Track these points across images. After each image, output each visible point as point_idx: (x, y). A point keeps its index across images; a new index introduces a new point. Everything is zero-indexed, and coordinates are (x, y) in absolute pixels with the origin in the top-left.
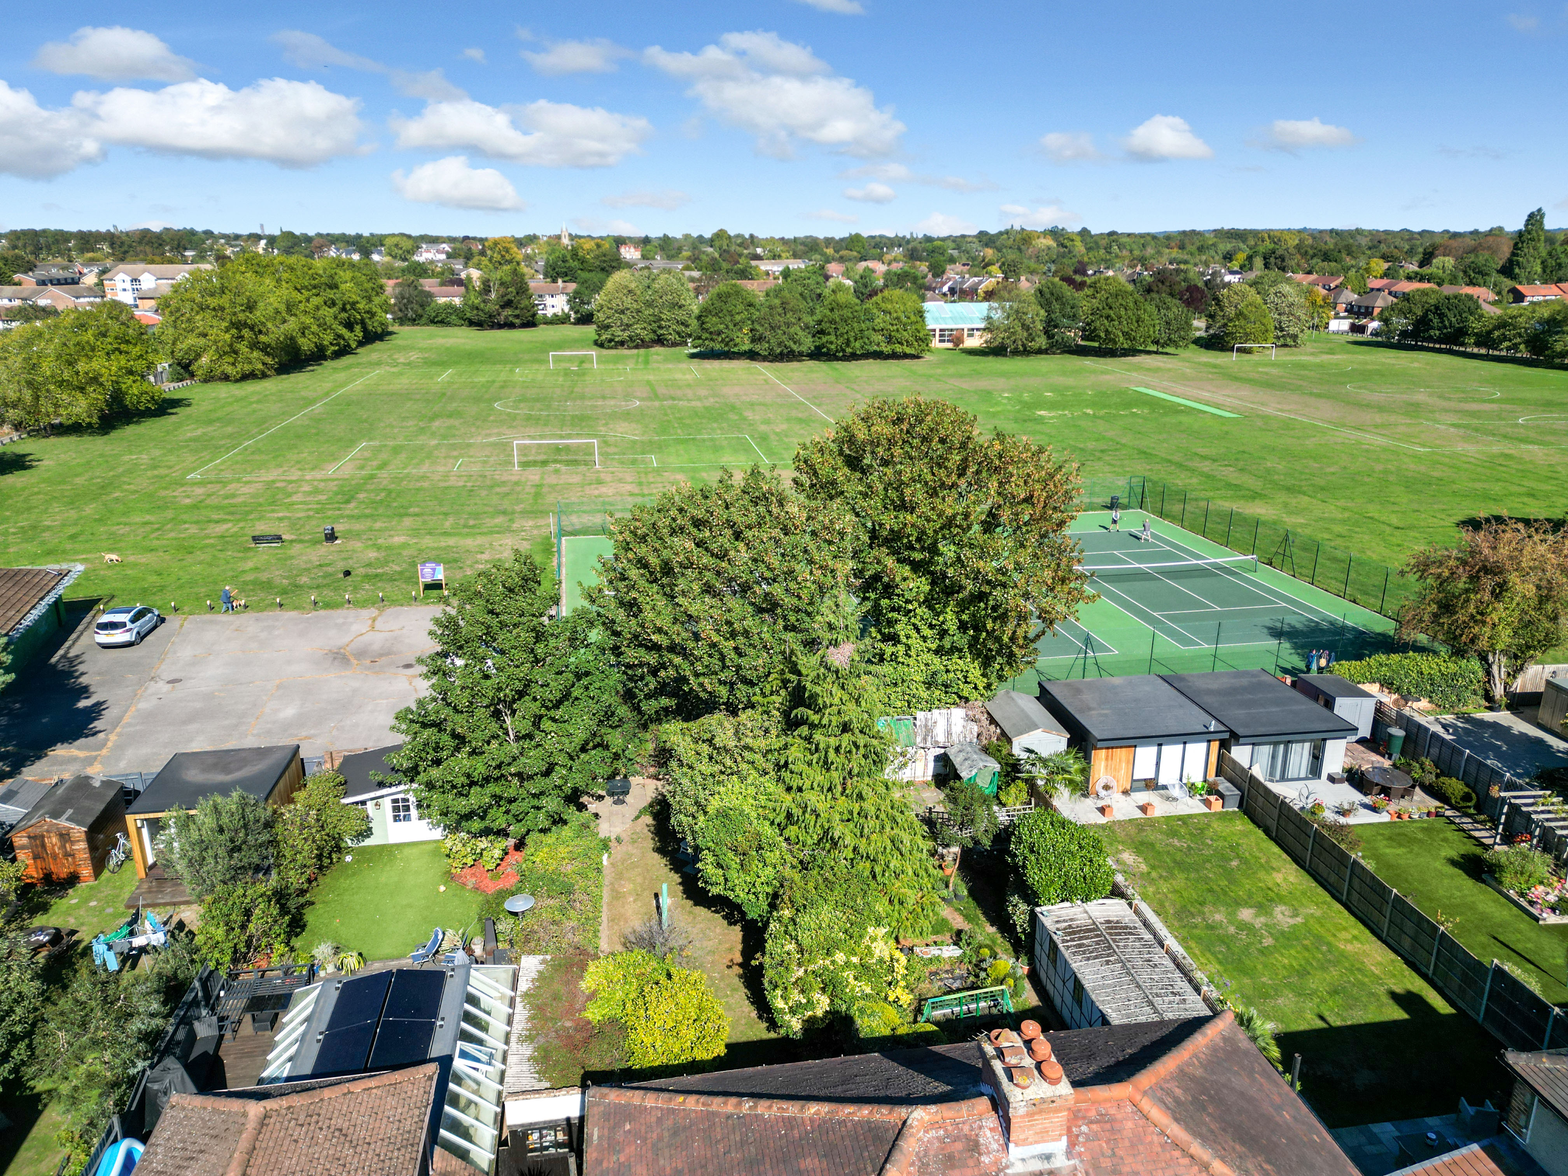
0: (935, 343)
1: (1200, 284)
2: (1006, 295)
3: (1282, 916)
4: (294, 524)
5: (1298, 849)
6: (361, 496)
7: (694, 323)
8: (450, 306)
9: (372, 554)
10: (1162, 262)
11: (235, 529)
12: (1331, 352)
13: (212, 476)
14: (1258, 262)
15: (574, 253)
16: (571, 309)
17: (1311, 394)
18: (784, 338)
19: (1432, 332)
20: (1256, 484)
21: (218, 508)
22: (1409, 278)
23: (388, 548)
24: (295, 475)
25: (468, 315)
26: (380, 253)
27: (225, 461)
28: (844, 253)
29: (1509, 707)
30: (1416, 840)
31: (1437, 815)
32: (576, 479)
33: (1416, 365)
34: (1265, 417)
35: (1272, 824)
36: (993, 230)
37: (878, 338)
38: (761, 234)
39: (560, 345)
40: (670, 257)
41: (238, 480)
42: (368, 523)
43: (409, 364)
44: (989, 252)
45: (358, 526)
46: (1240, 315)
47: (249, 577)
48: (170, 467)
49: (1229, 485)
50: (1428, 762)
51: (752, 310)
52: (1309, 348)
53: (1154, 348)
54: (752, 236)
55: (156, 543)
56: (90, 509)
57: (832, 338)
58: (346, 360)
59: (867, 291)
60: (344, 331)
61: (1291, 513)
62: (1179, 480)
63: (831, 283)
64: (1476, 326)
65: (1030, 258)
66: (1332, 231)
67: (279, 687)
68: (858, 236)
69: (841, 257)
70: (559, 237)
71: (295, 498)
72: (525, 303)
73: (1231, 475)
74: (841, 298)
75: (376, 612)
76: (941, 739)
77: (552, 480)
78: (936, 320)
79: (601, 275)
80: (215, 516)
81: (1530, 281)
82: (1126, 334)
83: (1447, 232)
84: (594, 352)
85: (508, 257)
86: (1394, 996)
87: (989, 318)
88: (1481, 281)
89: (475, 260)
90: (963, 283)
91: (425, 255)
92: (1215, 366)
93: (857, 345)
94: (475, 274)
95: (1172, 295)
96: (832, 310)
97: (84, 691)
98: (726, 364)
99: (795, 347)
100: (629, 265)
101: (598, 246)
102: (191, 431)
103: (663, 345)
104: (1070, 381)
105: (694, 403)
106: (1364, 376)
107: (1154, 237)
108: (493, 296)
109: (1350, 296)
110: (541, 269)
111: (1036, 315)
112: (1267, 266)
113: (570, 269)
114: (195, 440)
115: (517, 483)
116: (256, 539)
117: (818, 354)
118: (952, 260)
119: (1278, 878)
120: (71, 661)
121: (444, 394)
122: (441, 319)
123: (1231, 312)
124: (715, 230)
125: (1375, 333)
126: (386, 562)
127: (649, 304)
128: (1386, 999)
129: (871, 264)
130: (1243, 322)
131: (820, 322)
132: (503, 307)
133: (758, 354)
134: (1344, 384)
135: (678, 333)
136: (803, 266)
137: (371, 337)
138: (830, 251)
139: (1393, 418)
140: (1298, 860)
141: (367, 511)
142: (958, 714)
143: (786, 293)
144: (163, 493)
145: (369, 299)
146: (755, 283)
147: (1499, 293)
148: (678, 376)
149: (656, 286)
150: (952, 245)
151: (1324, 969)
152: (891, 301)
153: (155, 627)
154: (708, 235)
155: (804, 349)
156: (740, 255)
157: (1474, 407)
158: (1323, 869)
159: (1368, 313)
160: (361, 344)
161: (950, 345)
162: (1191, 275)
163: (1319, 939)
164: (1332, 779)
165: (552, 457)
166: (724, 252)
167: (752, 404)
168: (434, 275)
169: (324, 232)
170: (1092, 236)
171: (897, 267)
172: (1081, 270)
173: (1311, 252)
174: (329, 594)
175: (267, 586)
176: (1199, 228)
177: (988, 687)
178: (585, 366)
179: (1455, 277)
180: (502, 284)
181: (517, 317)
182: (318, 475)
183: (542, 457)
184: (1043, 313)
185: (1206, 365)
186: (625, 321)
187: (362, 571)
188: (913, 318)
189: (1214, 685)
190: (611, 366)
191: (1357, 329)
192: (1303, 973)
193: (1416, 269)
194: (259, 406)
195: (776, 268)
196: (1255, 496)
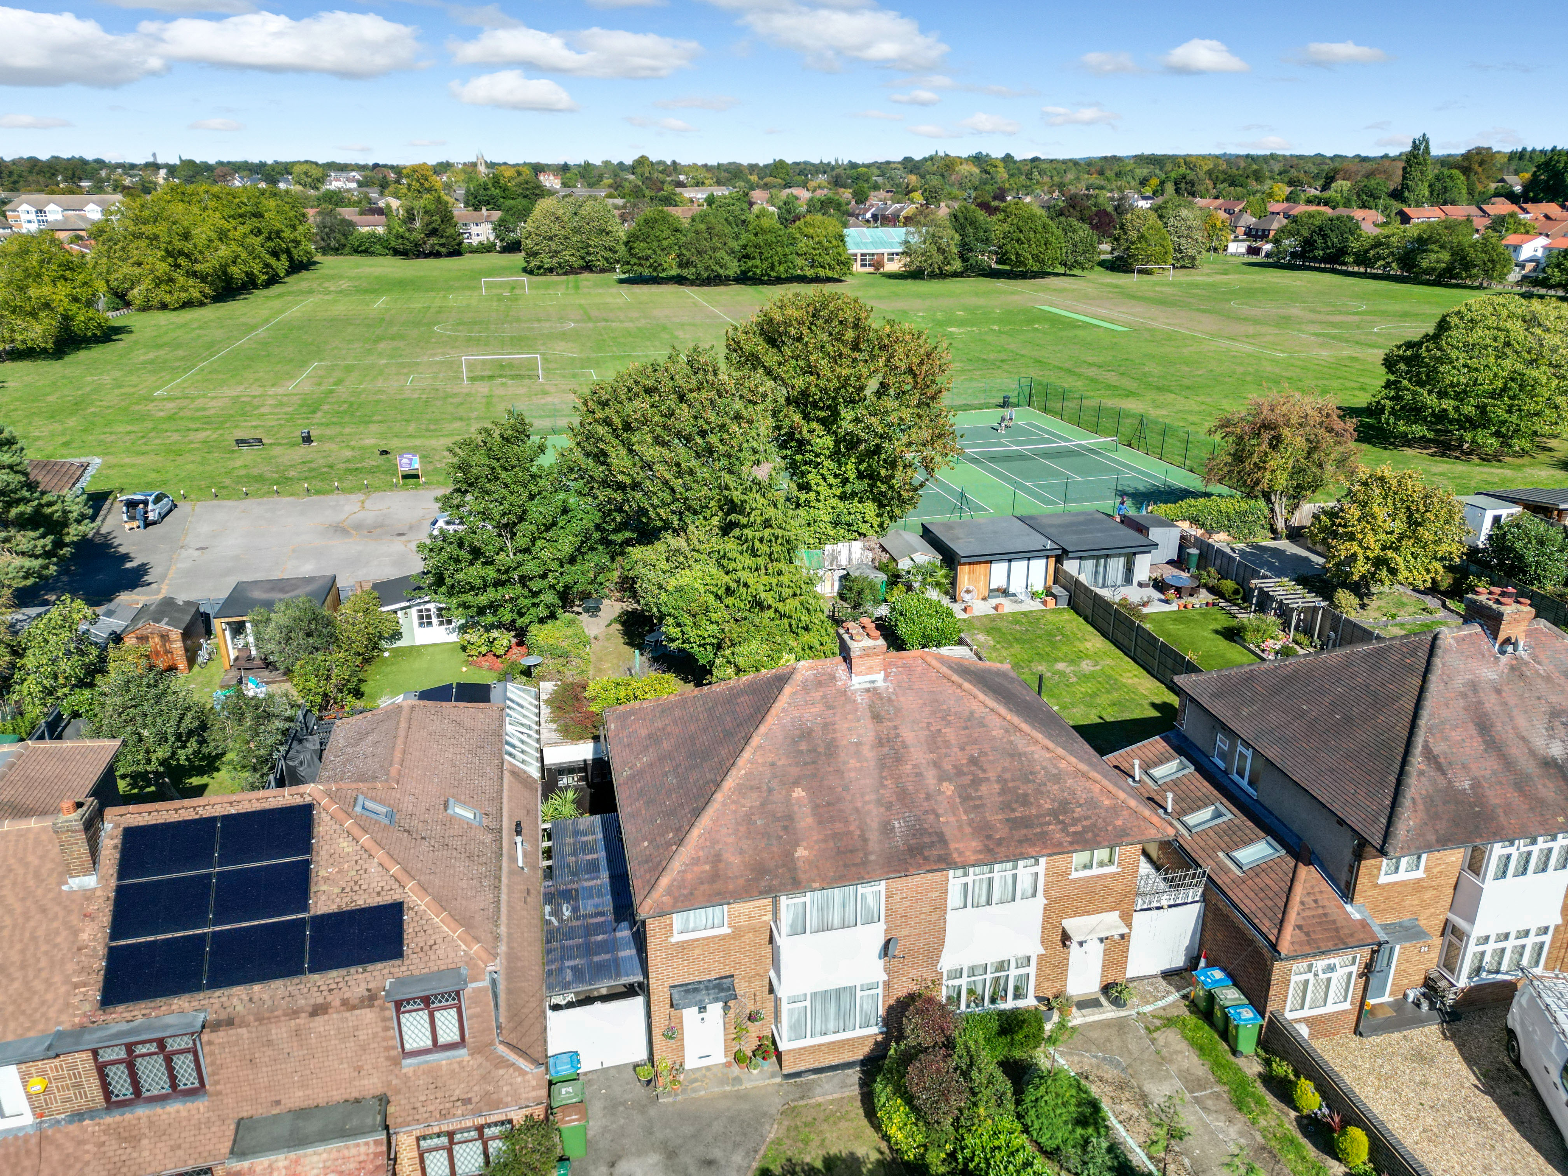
0: (857, 267)
1: (1110, 209)
2: (922, 220)
3: (1086, 666)
4: (269, 430)
5: (1105, 626)
6: (326, 407)
7: (622, 249)
8: (373, 235)
9: (348, 453)
10: (1080, 189)
11: (215, 436)
12: (1225, 273)
13: (178, 393)
14: (1170, 188)
15: (496, 181)
16: (497, 237)
17: (1198, 310)
18: (711, 262)
19: (1316, 253)
20: (1132, 385)
21: (193, 419)
22: (1309, 202)
23: (360, 449)
24: (257, 391)
25: (393, 244)
26: (287, 181)
27: (185, 381)
28: (768, 179)
29: (1288, 537)
30: (1194, 620)
31: (1214, 605)
32: (521, 391)
33: (1298, 283)
34: (1151, 331)
35: (1089, 612)
36: (917, 157)
37: (800, 261)
38: (683, 161)
39: (490, 272)
40: (591, 185)
41: (204, 396)
42: (338, 429)
43: (341, 292)
44: (913, 179)
45: (329, 432)
46: (1142, 237)
47: (242, 472)
48: (135, 386)
49: (1108, 387)
50: (1212, 570)
51: (678, 235)
52: (1206, 269)
53: (1061, 270)
54: (674, 163)
55: (145, 448)
56: (72, 422)
57: (758, 262)
58: (276, 289)
59: (791, 217)
60: (272, 261)
61: (1157, 407)
62: (1068, 383)
63: (756, 209)
64: (1354, 245)
65: (952, 185)
66: (1247, 156)
67: (293, 551)
68: (782, 162)
69: (766, 184)
70: (474, 165)
71: (263, 410)
72: (450, 231)
73: (1112, 378)
74: (765, 223)
75: (362, 497)
76: (844, 563)
77: (501, 392)
78: (857, 245)
79: (525, 202)
80: (193, 426)
81: (1419, 204)
82: (1036, 258)
83: (1358, 156)
84: (525, 278)
85: (427, 185)
86: (1154, 705)
87: (907, 242)
88: (1372, 204)
89: (392, 188)
90: (886, 209)
91: (335, 184)
92: (1117, 286)
93: (782, 269)
94: (395, 203)
95: (1082, 219)
96: (756, 235)
97: (126, 557)
98: (655, 289)
99: (721, 271)
100: (551, 193)
101: (519, 174)
102: (141, 356)
103: (591, 271)
104: (981, 301)
105: (626, 325)
106: (1249, 293)
107: (1075, 163)
108: (418, 224)
109: (1249, 220)
110: (461, 198)
111: (951, 239)
112: (1177, 191)
113: (492, 197)
114: (151, 362)
115: (467, 395)
116: (239, 442)
117: (744, 279)
118: (876, 187)
119: (1088, 645)
120: (105, 536)
121: (383, 320)
122: (364, 249)
123: (1133, 235)
124: (636, 157)
125: (1268, 255)
126: (363, 459)
127: (577, 231)
128: (1147, 706)
129: (795, 191)
130: (1144, 245)
131: (745, 247)
132: (428, 235)
133: (686, 279)
134: (1229, 301)
135: (607, 259)
136: (727, 193)
137: (298, 267)
138: (754, 178)
139: (1263, 329)
140: (1104, 635)
141: (334, 420)
142: (857, 546)
143: (711, 219)
144: (137, 408)
145: (294, 228)
146: (679, 209)
147: (1388, 216)
148: (609, 300)
149: (582, 212)
150: (877, 172)
151: (1108, 692)
152: (813, 226)
153: (170, 511)
154: (628, 161)
155: (731, 273)
156: (663, 183)
157: (1338, 318)
158: (1120, 637)
159: (1264, 235)
160: (288, 273)
161: (871, 270)
162: (1101, 200)
163: (1110, 677)
164: (1140, 585)
165: (497, 372)
166: (647, 180)
167: (683, 325)
168: (350, 204)
169: (225, 160)
170: (1015, 162)
171: (821, 194)
172: (1000, 196)
173: (1221, 177)
174: (318, 484)
175: (260, 479)
176: (1119, 154)
177: (881, 525)
178: (517, 291)
179: (1349, 200)
180: (426, 212)
181: (443, 245)
182: (280, 390)
183: (487, 373)
184: (957, 237)
185: (1108, 285)
186: (554, 248)
187: (343, 466)
188: (834, 243)
189: (1057, 521)
190: (542, 292)
191: (1253, 251)
192: (1094, 695)
193: (1318, 193)
194: (201, 332)
195: (700, 195)
196: (1129, 394)
